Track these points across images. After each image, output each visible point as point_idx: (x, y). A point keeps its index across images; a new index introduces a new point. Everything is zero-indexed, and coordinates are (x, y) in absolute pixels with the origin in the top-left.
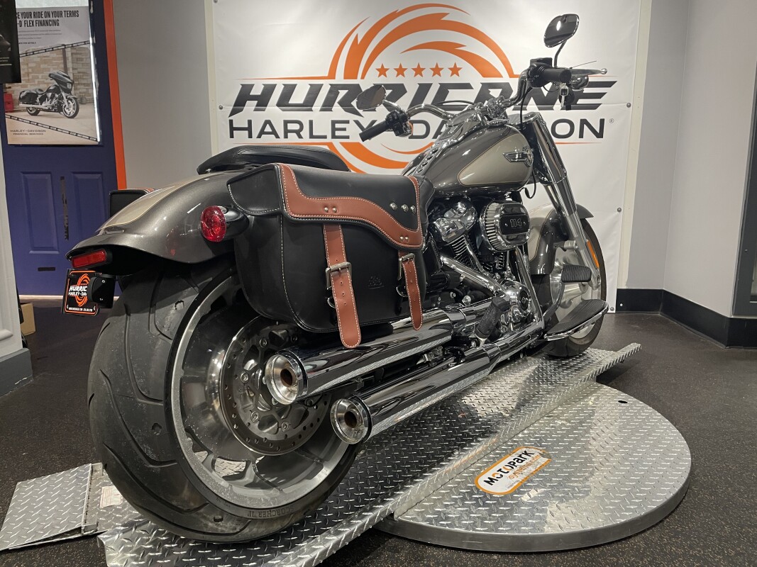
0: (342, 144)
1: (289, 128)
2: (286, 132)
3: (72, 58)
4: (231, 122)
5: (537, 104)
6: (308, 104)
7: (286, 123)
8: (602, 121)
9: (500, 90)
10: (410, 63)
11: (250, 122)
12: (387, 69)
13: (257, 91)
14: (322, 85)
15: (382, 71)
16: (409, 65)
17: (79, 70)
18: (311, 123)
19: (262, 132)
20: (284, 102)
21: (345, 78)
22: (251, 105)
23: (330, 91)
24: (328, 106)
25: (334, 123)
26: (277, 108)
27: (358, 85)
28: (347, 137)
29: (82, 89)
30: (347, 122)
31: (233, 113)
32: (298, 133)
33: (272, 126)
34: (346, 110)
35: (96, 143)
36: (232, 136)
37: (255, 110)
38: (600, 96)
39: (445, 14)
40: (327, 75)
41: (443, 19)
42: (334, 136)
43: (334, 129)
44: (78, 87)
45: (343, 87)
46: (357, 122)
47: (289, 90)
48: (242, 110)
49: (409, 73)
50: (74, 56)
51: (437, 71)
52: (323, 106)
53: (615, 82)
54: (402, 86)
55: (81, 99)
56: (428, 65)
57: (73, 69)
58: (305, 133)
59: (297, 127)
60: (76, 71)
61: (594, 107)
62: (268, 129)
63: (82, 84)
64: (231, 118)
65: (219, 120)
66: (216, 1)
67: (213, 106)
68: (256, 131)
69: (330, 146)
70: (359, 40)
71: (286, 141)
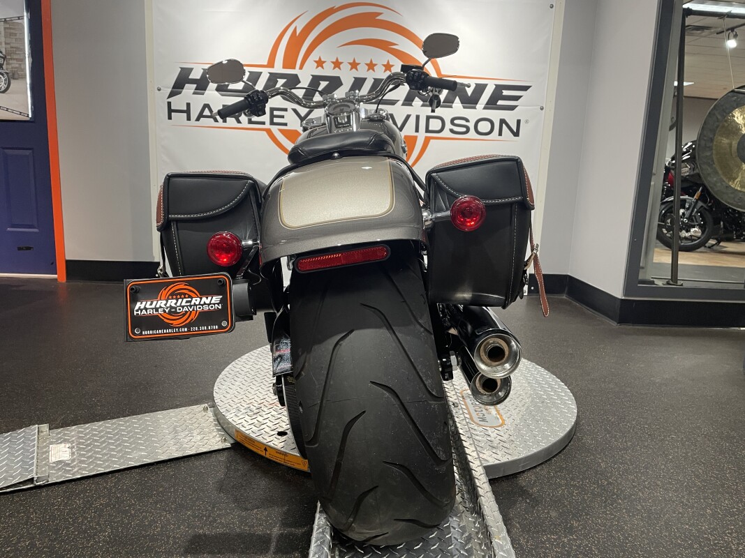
0: (280, 130)
3: (5, 32)
4: (169, 104)
5: (462, 103)
6: (247, 91)
8: (519, 122)
10: (346, 57)
11: (188, 105)
12: (324, 62)
13: (196, 74)
14: (261, 73)
15: (320, 63)
16: (346, 59)
17: (12, 45)
19: (201, 116)
20: (223, 87)
21: (284, 67)
22: (189, 89)
23: (269, 80)
25: (272, 110)
26: (216, 92)
27: (296, 75)
28: (286, 124)
29: (15, 64)
30: (285, 110)
31: (172, 95)
32: (237, 117)
35: (28, 119)
36: (170, 118)
37: (194, 93)
38: (517, 98)
39: (381, 14)
40: (266, 63)
41: (378, 18)
42: (272, 123)
43: (272, 116)
44: (11, 62)
45: (282, 76)
46: (295, 111)
48: (180, 93)
49: (345, 67)
50: (7, 30)
51: (371, 66)
53: (530, 87)
54: (338, 78)
55: (13, 74)
56: (363, 61)
57: (6, 44)
60: (8, 46)
61: (512, 108)
62: (207, 112)
63: (14, 59)
64: (169, 100)
65: (157, 102)
67: (151, 87)
68: (194, 115)
69: (269, 132)
70: (298, 32)
71: (225, 125)
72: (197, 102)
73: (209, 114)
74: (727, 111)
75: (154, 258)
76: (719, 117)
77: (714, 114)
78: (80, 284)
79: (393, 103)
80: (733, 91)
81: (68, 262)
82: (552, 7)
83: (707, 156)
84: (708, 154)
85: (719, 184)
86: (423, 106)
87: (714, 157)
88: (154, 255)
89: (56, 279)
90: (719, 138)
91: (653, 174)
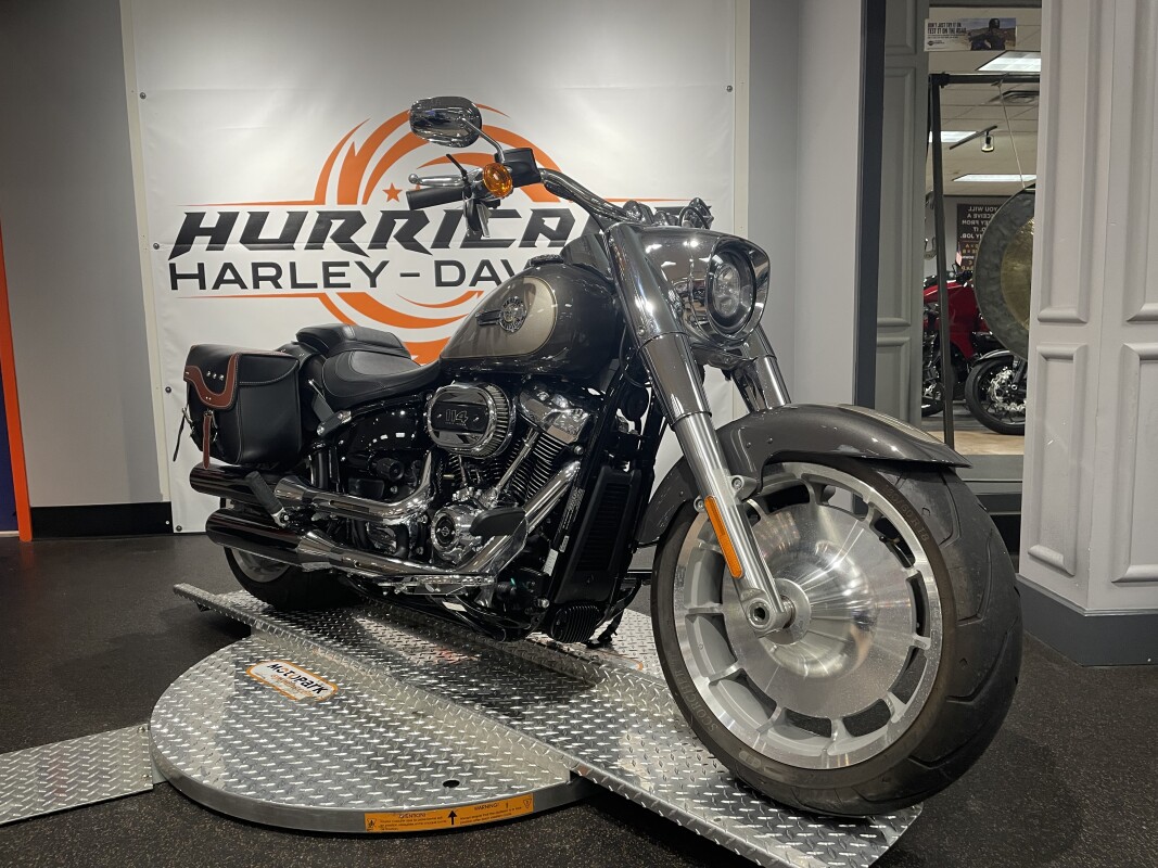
0: (340, 294)
1: (260, 274)
2: (257, 280)
4: (173, 267)
6: (287, 239)
7: (256, 266)
9: (559, 219)
11: (201, 266)
12: (398, 192)
13: (210, 221)
14: (306, 213)
15: (392, 193)
18: (293, 265)
19: (220, 281)
20: (251, 237)
21: (340, 202)
22: (201, 242)
23: (319, 222)
24: (316, 241)
25: (326, 265)
26: (241, 245)
27: (359, 213)
28: (348, 286)
31: (175, 254)
32: (275, 280)
33: (234, 272)
34: (344, 248)
36: (174, 287)
37: (207, 250)
40: (312, 199)
42: (327, 285)
43: (327, 275)
45: (338, 215)
46: (360, 264)
47: (257, 221)
48: (188, 250)
52: (309, 242)
54: (421, 214)
58: (285, 280)
59: (272, 272)
62: (229, 275)
64: (172, 261)
65: (154, 265)
66: (143, 96)
67: (145, 244)
68: (210, 279)
69: (324, 298)
70: (357, 150)
71: (257, 292)
72: (214, 262)
73: (233, 278)
74: (1018, 222)
75: (161, 496)
76: (1006, 232)
77: (998, 229)
78: (52, 543)
79: (506, 244)
80: (1023, 192)
81: (34, 511)
82: (730, 89)
83: (992, 292)
84: (994, 288)
85: (1016, 333)
86: (550, 246)
87: (1004, 293)
88: (162, 491)
89: (17, 538)
90: (1010, 263)
91: (905, 325)
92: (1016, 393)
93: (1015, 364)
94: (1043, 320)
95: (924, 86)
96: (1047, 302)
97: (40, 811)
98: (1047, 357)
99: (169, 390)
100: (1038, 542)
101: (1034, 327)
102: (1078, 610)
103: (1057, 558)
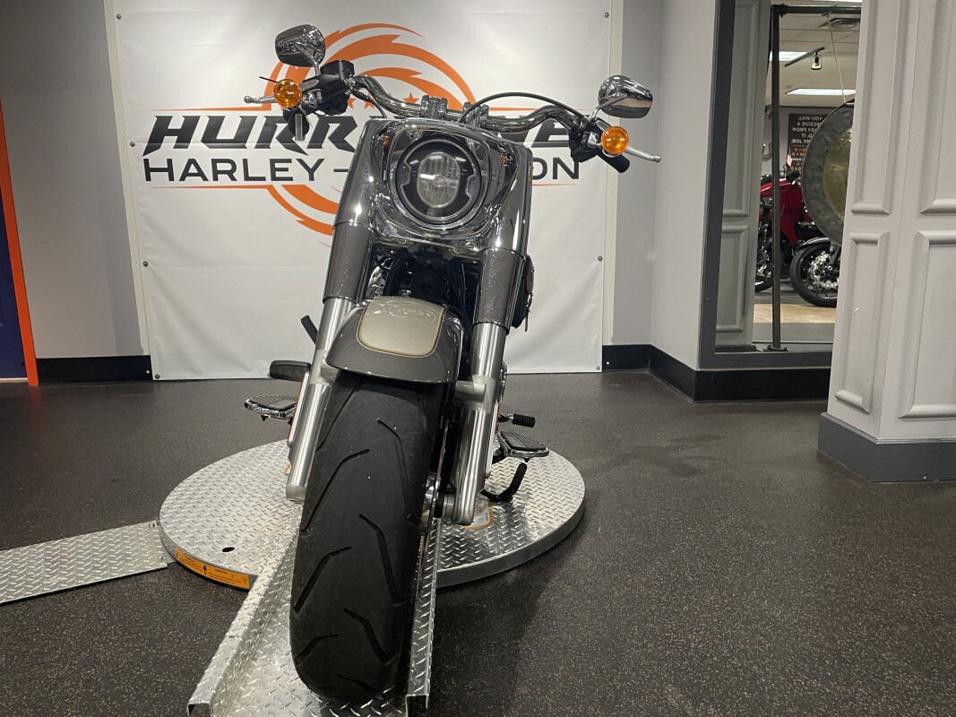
0: (285, 186)
1: (218, 169)
2: (216, 173)
4: (146, 161)
6: (240, 140)
7: (215, 162)
11: (170, 161)
13: (176, 124)
14: (256, 117)
18: (245, 161)
19: (186, 174)
20: (210, 138)
22: (169, 141)
23: (266, 125)
24: (264, 142)
25: (273, 162)
26: (202, 144)
28: (291, 179)
30: (289, 161)
31: (148, 151)
32: (230, 174)
33: (197, 167)
34: (287, 147)
36: (148, 179)
37: (175, 147)
39: (396, 36)
41: (394, 42)
42: (274, 178)
43: (273, 170)
46: (301, 161)
47: (215, 124)
48: (159, 148)
52: (258, 142)
54: (351, 119)
58: (239, 174)
59: (228, 167)
62: (193, 167)
64: (146, 157)
65: (131, 160)
66: (119, 17)
67: (123, 143)
68: (178, 173)
69: (271, 189)
71: (216, 183)
72: (180, 158)
73: (196, 172)
74: (840, 131)
75: (142, 350)
76: (829, 139)
77: (822, 136)
78: (55, 387)
80: (844, 106)
81: (39, 361)
82: (607, 15)
83: (815, 189)
84: (817, 186)
85: (833, 223)
87: (825, 190)
88: (142, 347)
89: (26, 383)
90: (831, 165)
91: (744, 216)
92: (831, 273)
93: (831, 250)
94: (855, 212)
95: (767, 15)
96: (860, 197)
97: (82, 583)
98: (857, 242)
99: (146, 264)
100: (843, 387)
101: (848, 218)
102: (872, 440)
103: (857, 400)
